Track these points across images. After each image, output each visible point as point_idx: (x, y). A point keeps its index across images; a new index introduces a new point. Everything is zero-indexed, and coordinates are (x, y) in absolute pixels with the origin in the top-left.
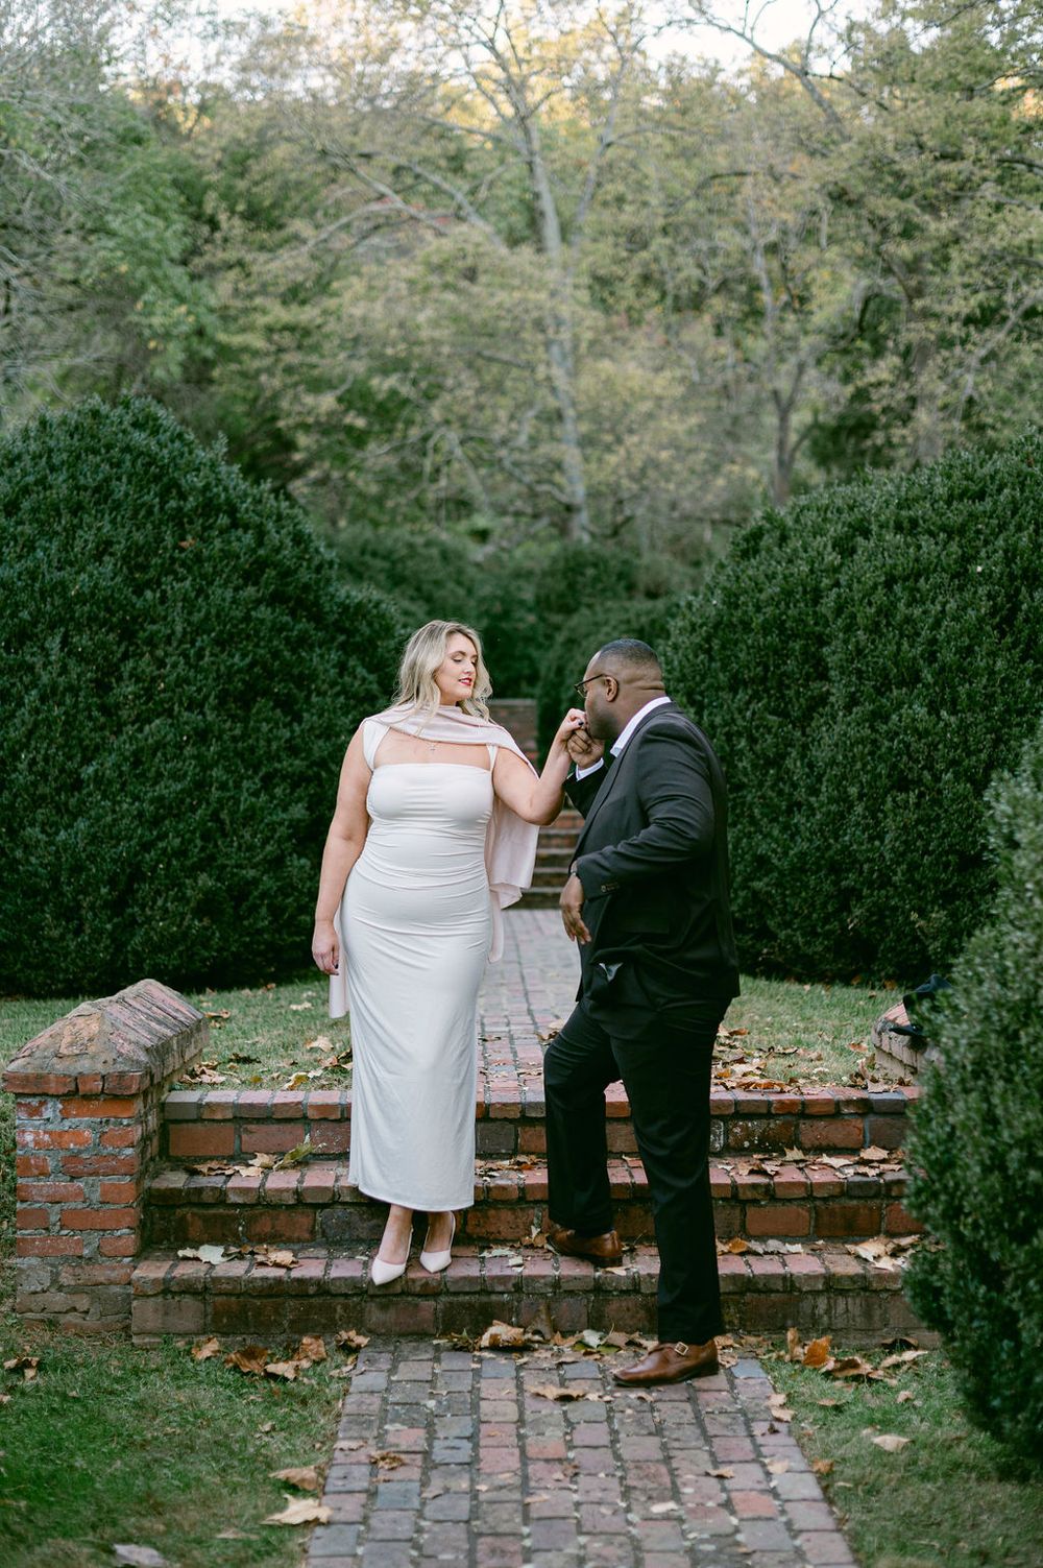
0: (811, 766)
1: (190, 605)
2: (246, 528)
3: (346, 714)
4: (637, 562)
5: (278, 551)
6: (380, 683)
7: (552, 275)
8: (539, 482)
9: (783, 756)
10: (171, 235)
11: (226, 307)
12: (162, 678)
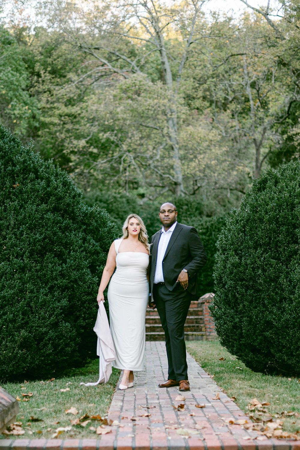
0: (290, 281)
1: (17, 212)
2: (42, 179)
3: (86, 260)
4: (203, 203)
5: (56, 189)
6: (101, 247)
7: (169, 93)
8: (164, 174)
9: (278, 277)
10: (23, 79)
11: (44, 108)
12: (5, 244)
